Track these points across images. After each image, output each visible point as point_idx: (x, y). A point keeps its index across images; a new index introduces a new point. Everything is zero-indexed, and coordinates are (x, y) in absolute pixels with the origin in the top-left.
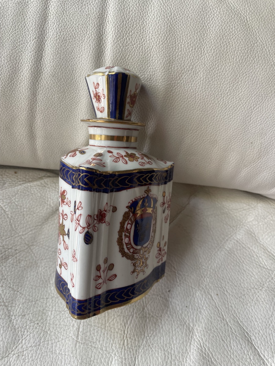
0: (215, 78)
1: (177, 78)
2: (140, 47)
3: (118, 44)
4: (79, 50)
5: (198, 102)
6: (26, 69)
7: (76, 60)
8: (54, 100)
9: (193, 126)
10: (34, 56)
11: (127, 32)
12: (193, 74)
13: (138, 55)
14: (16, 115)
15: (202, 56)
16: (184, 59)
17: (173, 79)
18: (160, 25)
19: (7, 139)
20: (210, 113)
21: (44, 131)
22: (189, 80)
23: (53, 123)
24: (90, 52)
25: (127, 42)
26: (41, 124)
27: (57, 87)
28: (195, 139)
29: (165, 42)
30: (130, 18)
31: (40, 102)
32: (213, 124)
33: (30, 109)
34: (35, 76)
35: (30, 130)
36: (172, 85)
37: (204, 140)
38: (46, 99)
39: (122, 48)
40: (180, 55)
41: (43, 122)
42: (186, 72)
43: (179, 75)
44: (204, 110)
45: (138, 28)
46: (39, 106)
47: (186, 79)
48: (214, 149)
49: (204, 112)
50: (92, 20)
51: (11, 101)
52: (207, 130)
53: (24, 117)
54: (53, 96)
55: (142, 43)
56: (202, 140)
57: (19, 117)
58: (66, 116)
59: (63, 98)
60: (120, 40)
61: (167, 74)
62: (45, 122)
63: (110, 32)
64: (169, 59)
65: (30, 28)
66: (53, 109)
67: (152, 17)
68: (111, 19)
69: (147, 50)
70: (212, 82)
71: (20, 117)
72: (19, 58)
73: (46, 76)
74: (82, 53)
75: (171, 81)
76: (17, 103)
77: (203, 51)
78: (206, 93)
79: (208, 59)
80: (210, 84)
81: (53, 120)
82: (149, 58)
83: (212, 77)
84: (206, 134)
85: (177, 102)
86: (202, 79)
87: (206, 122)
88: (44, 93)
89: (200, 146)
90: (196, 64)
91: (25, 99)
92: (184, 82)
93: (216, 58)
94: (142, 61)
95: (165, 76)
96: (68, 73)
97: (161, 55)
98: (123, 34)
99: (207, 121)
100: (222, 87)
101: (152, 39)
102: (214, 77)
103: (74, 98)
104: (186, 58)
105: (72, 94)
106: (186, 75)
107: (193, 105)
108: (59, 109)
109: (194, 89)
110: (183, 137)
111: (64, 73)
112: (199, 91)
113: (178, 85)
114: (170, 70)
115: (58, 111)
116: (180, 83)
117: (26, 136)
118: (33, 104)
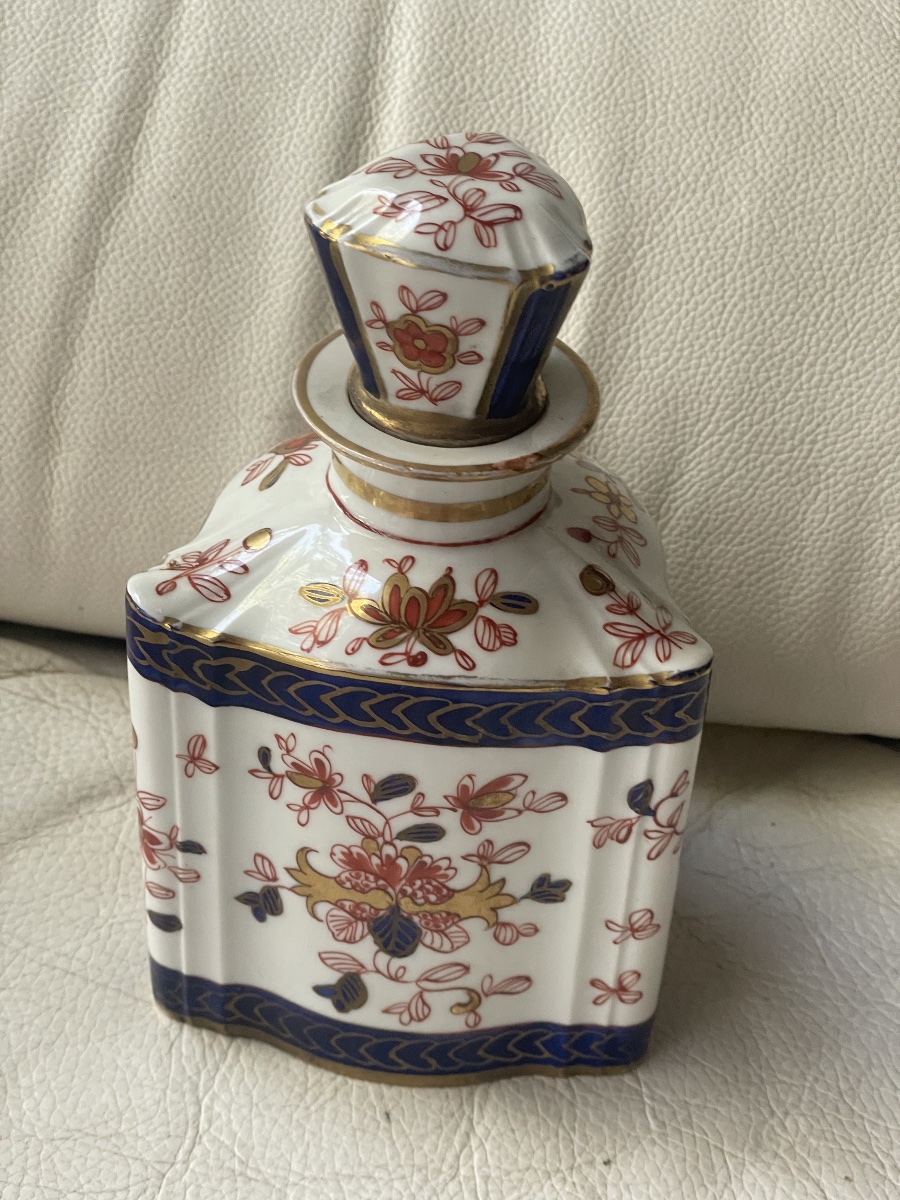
0: (795, 218)
1: (649, 215)
2: (512, 106)
3: (430, 94)
4: (283, 110)
5: (735, 305)
6: (72, 166)
7: (267, 146)
8: (162, 287)
9: (718, 403)
10: (110, 124)
11: (466, 56)
12: (713, 204)
15: (743, 143)
16: (676, 150)
17: (636, 219)
18: (587, 38)
20: (783, 350)
21: (97, 413)
22: (696, 226)
23: (141, 380)
24: (322, 118)
25: (464, 89)
26: (92, 385)
27: (180, 238)
28: (728, 459)
29: (604, 90)
30: (480, 16)
31: (106, 294)
32: (798, 398)
33: (59, 318)
34: (103, 192)
35: (40, 407)
36: (629, 239)
37: (763, 465)
38: (131, 281)
39: (443, 106)
40: (662, 137)
41: (103, 374)
42: (684, 196)
43: (656, 207)
44: (760, 338)
45: (508, 45)
46: (96, 307)
47: (683, 218)
48: (809, 504)
49: (759, 344)
50: (339, 14)
52: (775, 423)
53: (27, 353)
54: (158, 272)
55: (520, 93)
56: (758, 463)
57: (8, 350)
58: (201, 352)
59: (197, 282)
60: (439, 79)
61: (611, 202)
62: (109, 375)
63: (402, 55)
64: (621, 148)
65: (111, 33)
66: (152, 320)
67: (559, 14)
68: (409, 16)
69: (536, 119)
70: (784, 232)
71: (13, 351)
72: (53, 130)
73: (147, 195)
74: (291, 121)
75: (628, 228)
76: (11, 292)
77: (745, 127)
78: (763, 272)
79: (768, 152)
80: (777, 239)
81: (142, 367)
83: (786, 214)
84: (770, 439)
85: (651, 308)
86: (746, 221)
87: (771, 388)
88: (127, 257)
89: (751, 490)
90: (722, 170)
91: (48, 277)
92: (679, 232)
93: (796, 150)
95: (605, 208)
96: (229, 187)
97: (589, 135)
98: (452, 63)
99: (773, 382)
100: (825, 253)
101: (555, 81)
102: (790, 215)
103: (240, 283)
104: (685, 147)
105: (237, 267)
106: (686, 207)
107: (716, 319)
108: (176, 322)
109: (716, 259)
110: (675, 453)
111: (216, 187)
112: (736, 267)
113: (655, 242)
114: (624, 187)
115: (171, 331)
116: (662, 236)
117: (18, 433)
118: (74, 301)
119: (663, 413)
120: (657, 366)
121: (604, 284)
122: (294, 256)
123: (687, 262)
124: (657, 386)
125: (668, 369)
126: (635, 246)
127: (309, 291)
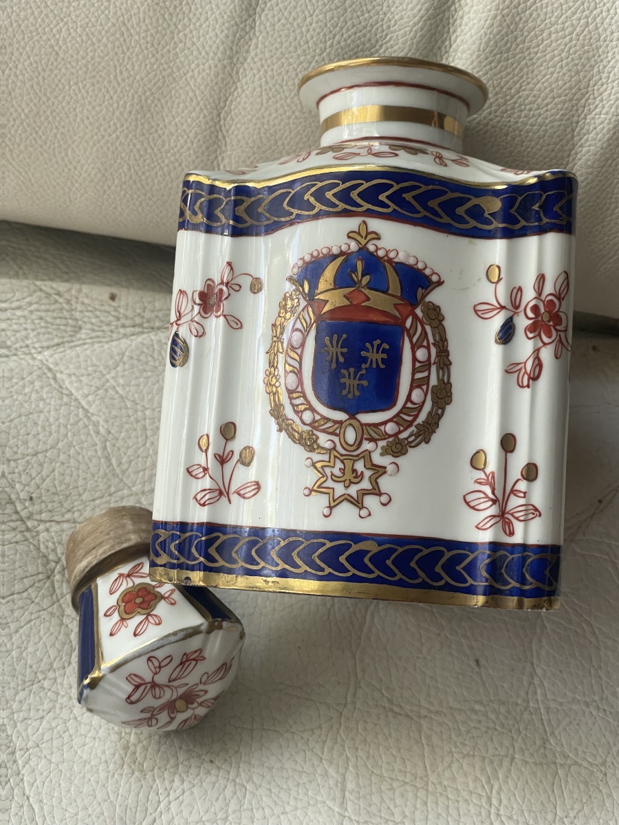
8: (308, 31)
14: (179, 70)
19: (135, 145)
21: (255, 124)
23: (288, 101)
26: (252, 103)
31: (264, 34)
33: (228, 53)
35: (212, 119)
41: (260, 96)
46: (257, 47)
51: (175, 24)
53: (203, 78)
54: (305, 18)
57: (188, 76)
59: (335, 27)
62: (265, 97)
66: (299, 56)
71: (192, 77)
76: (191, 32)
91: (220, 21)
103: (369, 28)
105: (367, 15)
108: (317, 58)
117: (195, 138)
118: (239, 40)
122: (412, 9)
127: (423, 37)
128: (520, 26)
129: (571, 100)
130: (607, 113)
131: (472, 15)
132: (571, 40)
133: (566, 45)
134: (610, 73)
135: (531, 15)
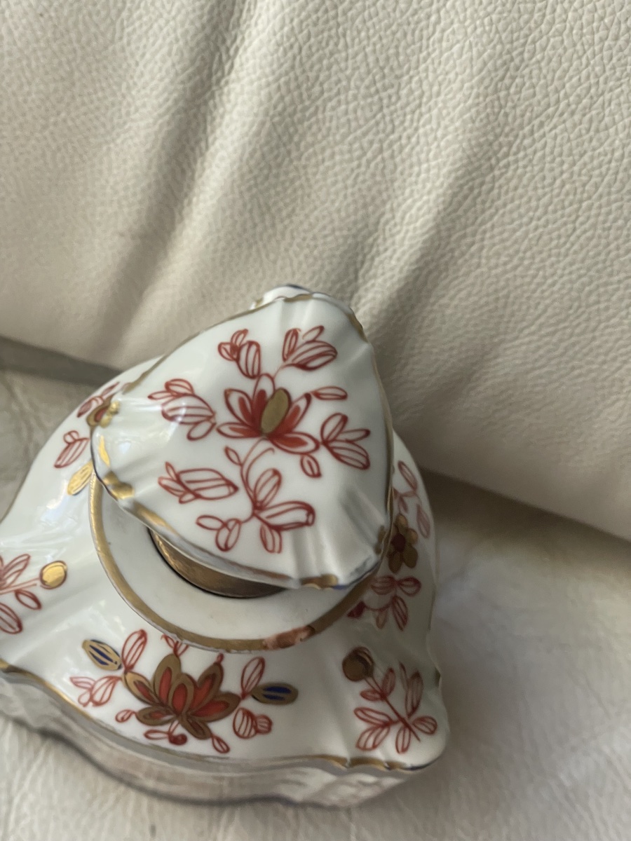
1: (521, 127)
5: (585, 232)
8: (26, 101)
12: (588, 130)
13: (390, 9)
16: (565, 65)
17: (507, 129)
20: (619, 282)
22: (566, 148)
27: (44, 56)
28: (541, 357)
36: (495, 147)
37: (573, 368)
40: (553, 48)
42: (562, 114)
43: (531, 119)
44: (600, 266)
47: (555, 137)
48: (606, 406)
49: (598, 271)
52: (594, 338)
54: (21, 86)
56: (569, 366)
58: (61, 165)
59: (60, 102)
61: (486, 107)
64: (509, 52)
75: (497, 137)
78: (621, 207)
82: (431, 29)
84: (585, 351)
85: (503, 215)
86: (617, 154)
87: (598, 310)
89: (557, 384)
90: (607, 96)
92: (547, 150)
94: (399, 35)
95: (478, 113)
96: (98, 13)
97: (479, 31)
99: (602, 306)
103: (103, 111)
104: (575, 63)
105: (100, 94)
106: (561, 127)
107: (562, 240)
108: (38, 135)
109: (577, 184)
110: (496, 340)
111: (85, 11)
112: (595, 197)
113: (521, 154)
114: (502, 94)
115: (33, 142)
116: (530, 151)
119: (492, 306)
120: (497, 266)
121: (461, 187)
122: (157, 97)
123: (547, 181)
124: (491, 284)
125: (505, 272)
126: (500, 155)
127: (169, 133)
128: (296, 139)
129: (355, 236)
130: (399, 259)
131: (235, 116)
132: (359, 166)
133: (352, 170)
134: (405, 213)
135: (310, 127)
